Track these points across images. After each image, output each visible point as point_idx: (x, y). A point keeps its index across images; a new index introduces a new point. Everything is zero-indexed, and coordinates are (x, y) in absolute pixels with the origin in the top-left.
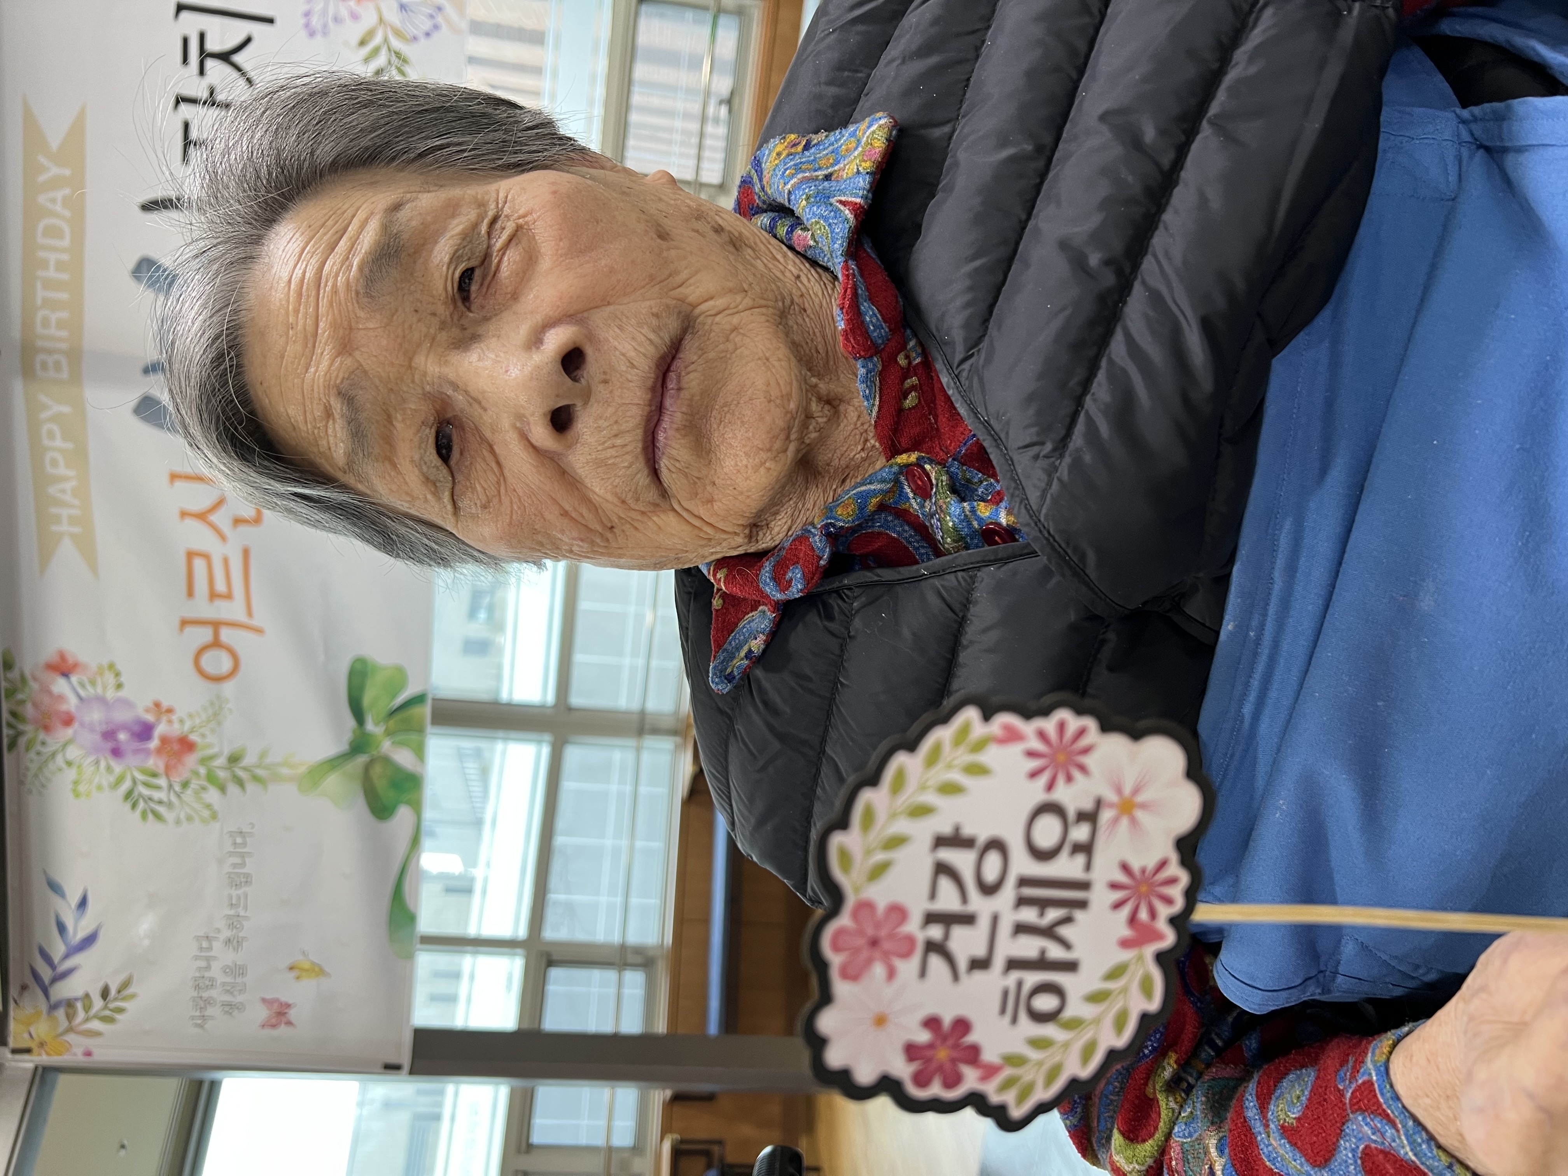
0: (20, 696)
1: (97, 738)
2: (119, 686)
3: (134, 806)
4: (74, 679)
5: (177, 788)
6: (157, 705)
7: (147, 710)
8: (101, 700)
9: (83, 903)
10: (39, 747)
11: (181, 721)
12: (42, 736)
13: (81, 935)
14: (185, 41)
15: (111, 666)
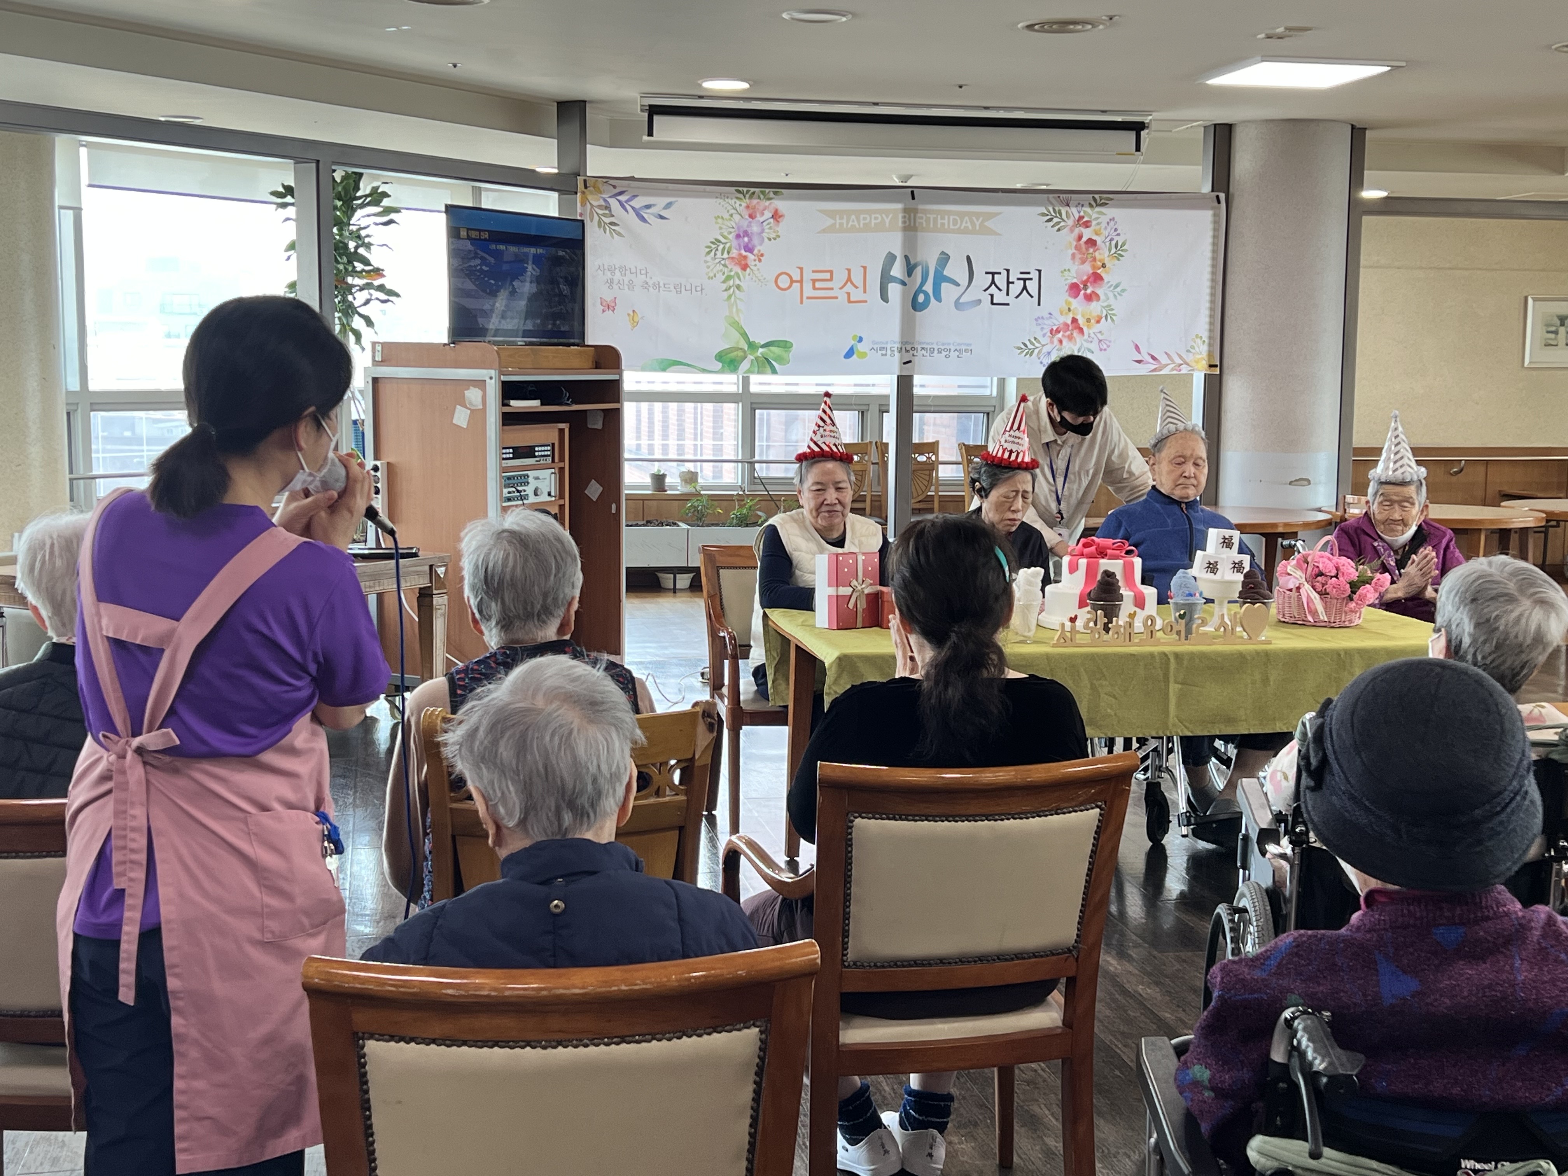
0: (762, 197)
1: (745, 228)
2: (770, 239)
3: (712, 243)
4: (772, 220)
5: (723, 262)
6: (762, 255)
7: (759, 251)
8: (763, 231)
9: (662, 217)
10: (738, 202)
11: (755, 265)
12: (744, 205)
13: (645, 216)
14: (1029, 273)
15: (779, 236)
